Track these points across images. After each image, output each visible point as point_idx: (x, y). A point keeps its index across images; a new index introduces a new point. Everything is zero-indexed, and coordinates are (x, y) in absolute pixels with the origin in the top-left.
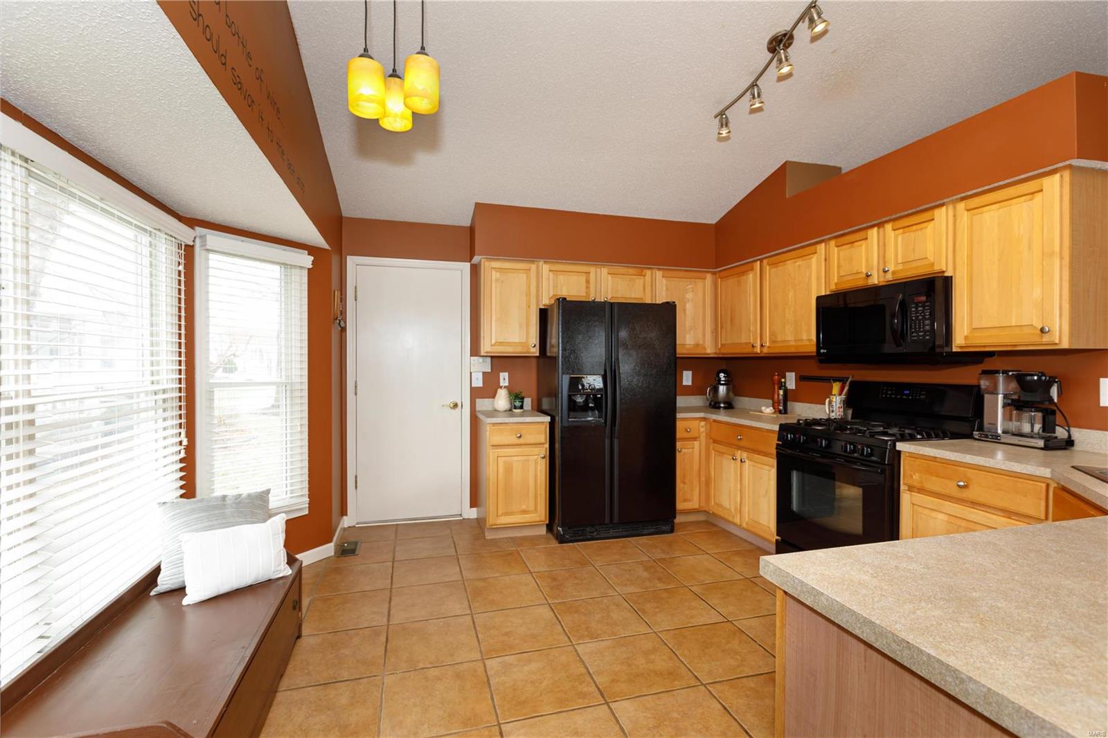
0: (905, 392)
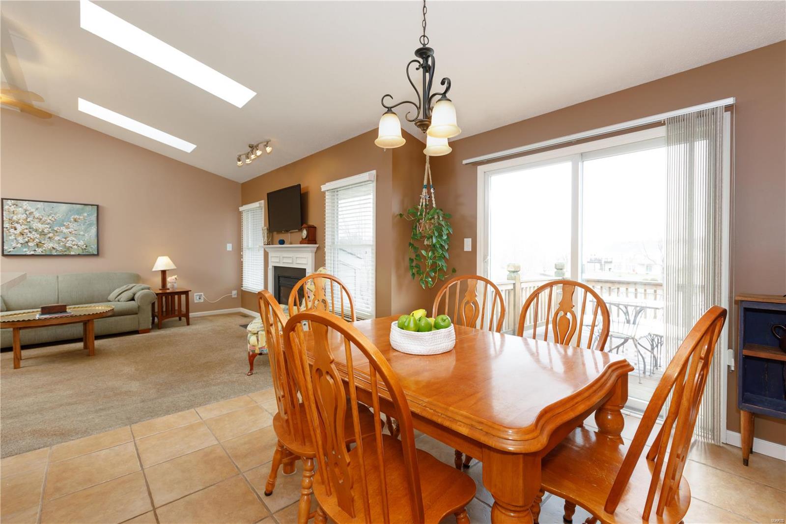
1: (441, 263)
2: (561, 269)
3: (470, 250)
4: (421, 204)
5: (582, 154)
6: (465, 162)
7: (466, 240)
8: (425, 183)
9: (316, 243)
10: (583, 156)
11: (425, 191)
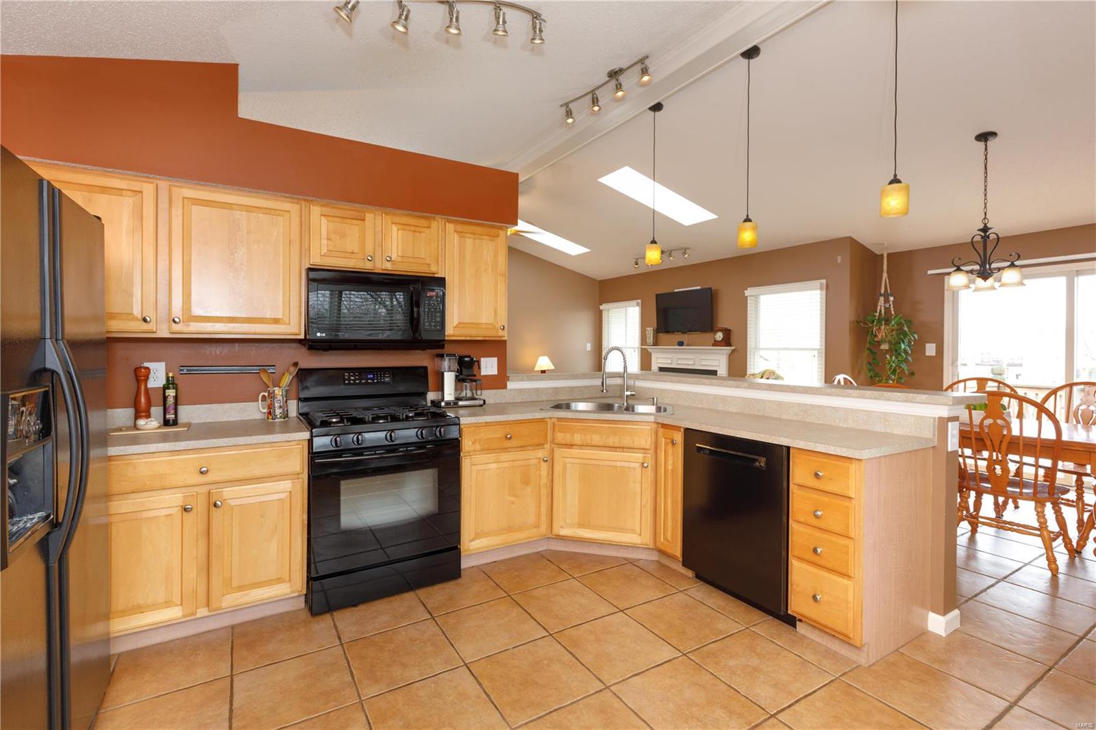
0: (369, 376)
1: (904, 366)
2: (1001, 374)
3: (934, 354)
4: (878, 311)
5: (1077, 271)
6: (930, 272)
7: (927, 345)
8: (883, 291)
9: (731, 346)
10: (1079, 273)
11: (882, 299)
